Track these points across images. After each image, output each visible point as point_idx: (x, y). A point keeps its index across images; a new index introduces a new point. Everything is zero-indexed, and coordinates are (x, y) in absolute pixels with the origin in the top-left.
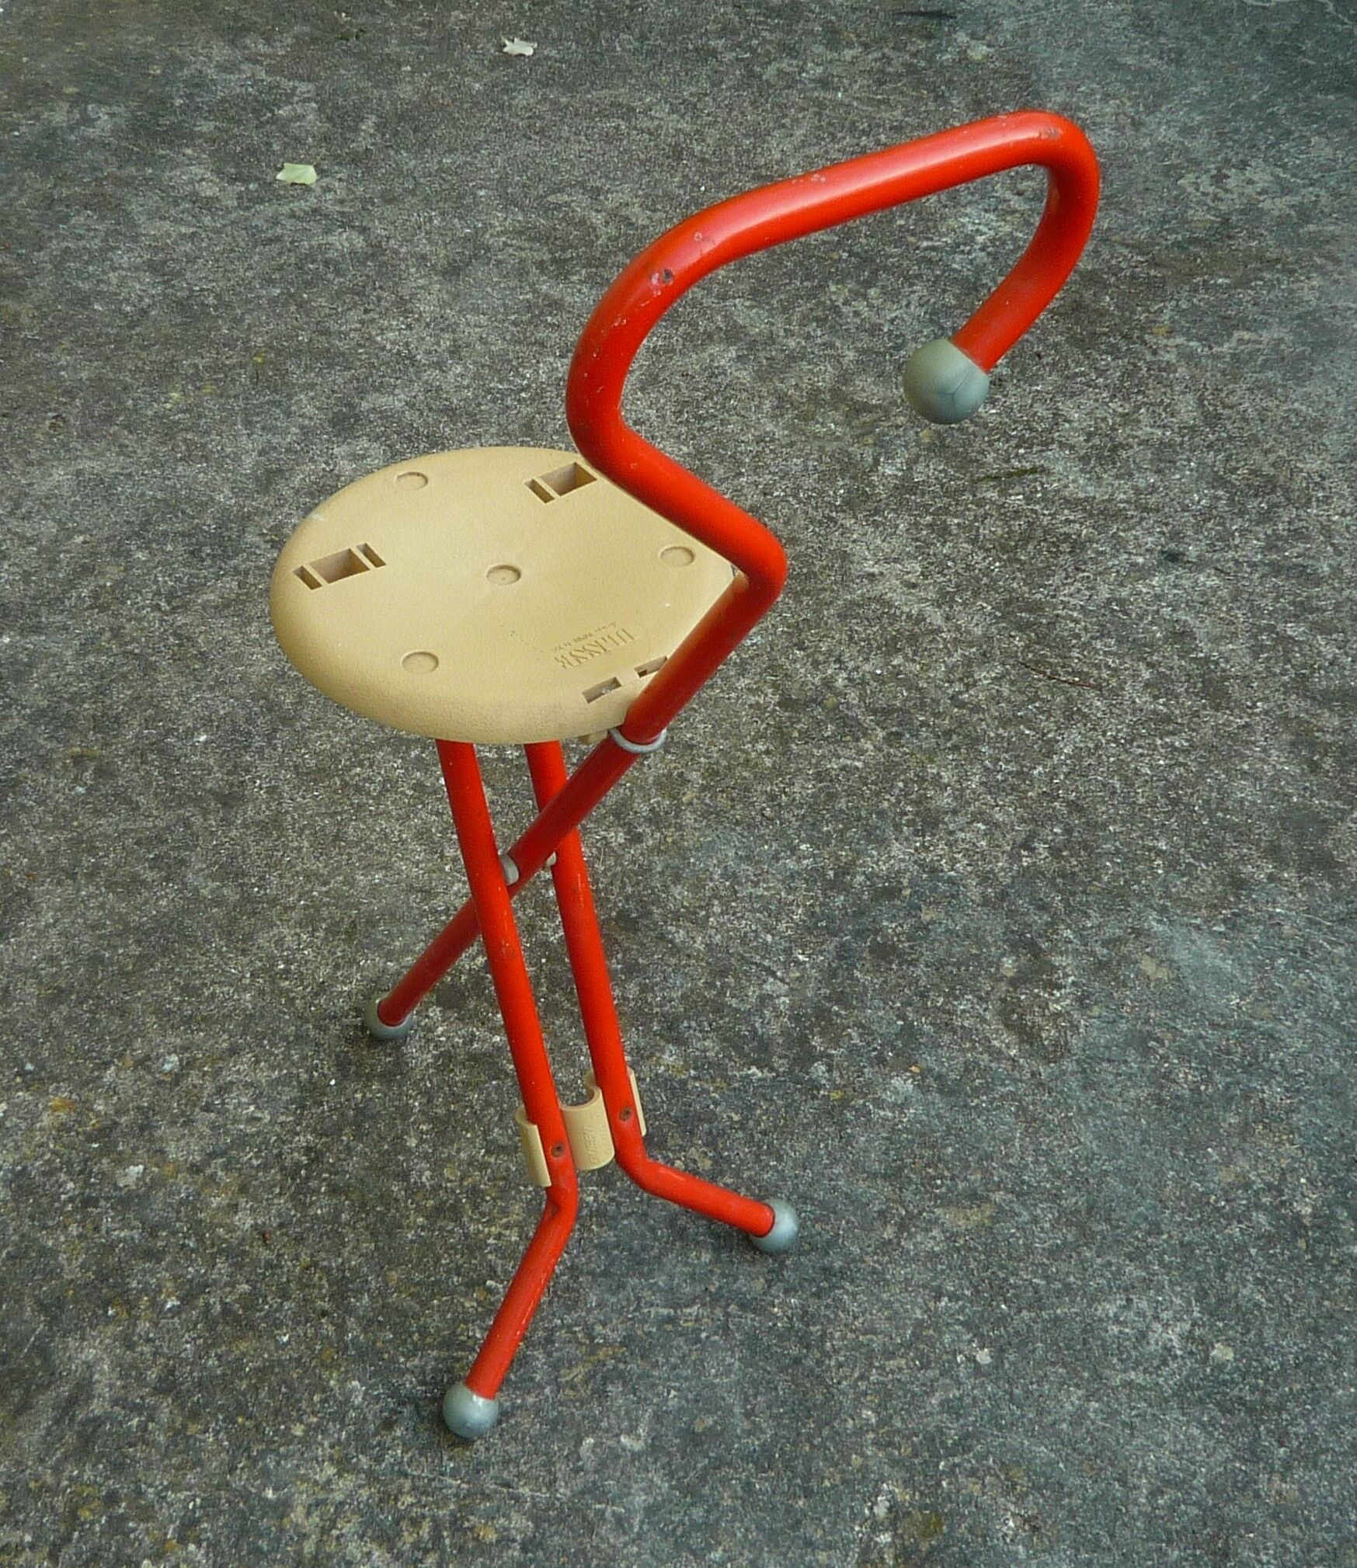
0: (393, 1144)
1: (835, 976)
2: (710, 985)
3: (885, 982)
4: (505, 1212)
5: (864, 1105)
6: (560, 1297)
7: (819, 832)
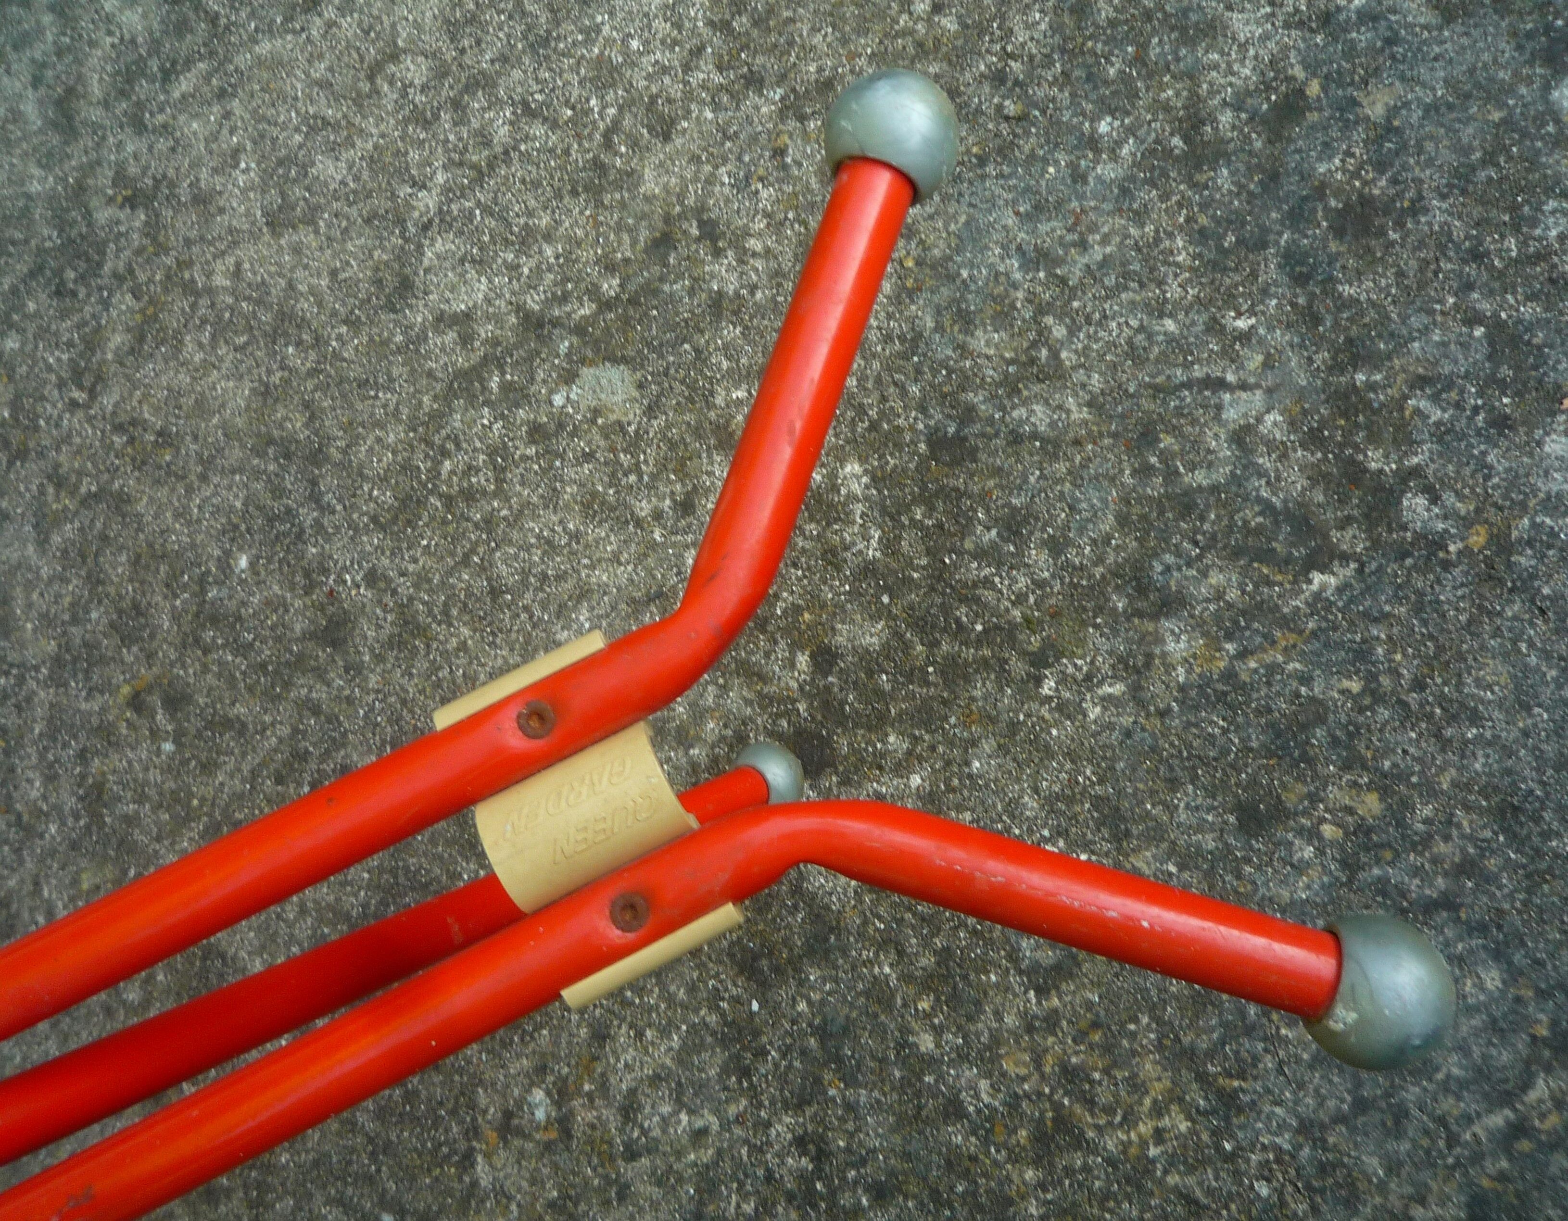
0: (903, 1061)
1: (1317, 320)
2: (1144, 472)
3: (1401, 274)
4: (1137, 1086)
5: (1534, 525)
6: (1322, 1191)
7: (1106, 83)
